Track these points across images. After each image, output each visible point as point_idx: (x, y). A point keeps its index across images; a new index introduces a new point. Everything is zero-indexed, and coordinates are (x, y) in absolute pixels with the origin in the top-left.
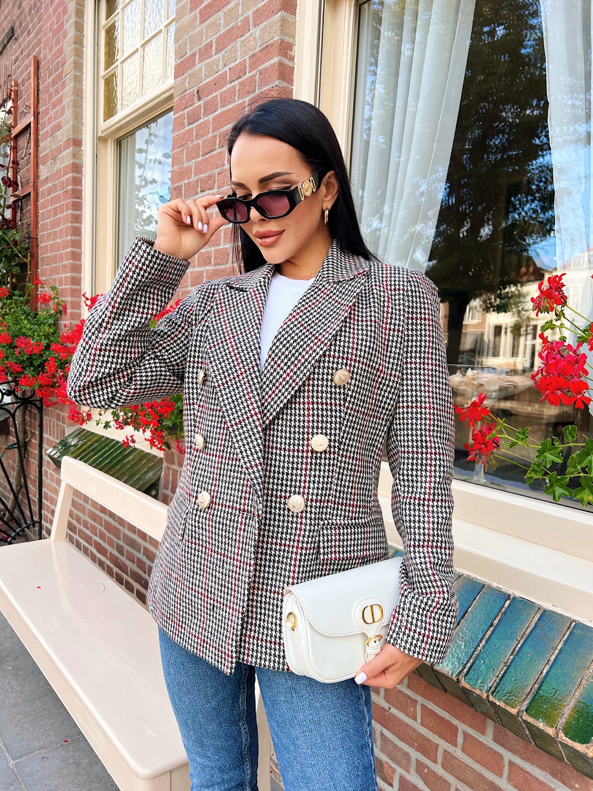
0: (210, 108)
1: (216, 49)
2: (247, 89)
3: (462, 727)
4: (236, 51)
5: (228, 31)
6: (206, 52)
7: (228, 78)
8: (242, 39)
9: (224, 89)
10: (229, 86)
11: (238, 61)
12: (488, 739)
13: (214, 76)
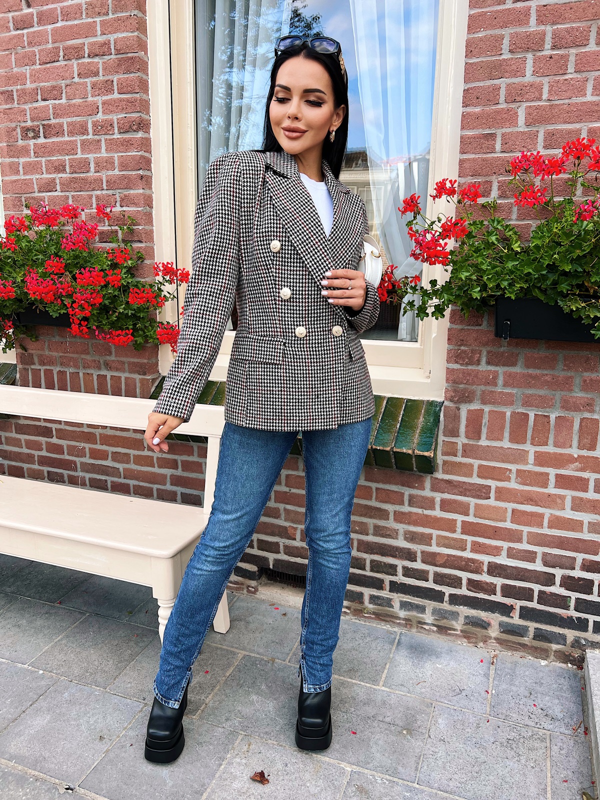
0: (46, 18)
2: (97, 10)
9: (66, 4)
10: (72, 2)
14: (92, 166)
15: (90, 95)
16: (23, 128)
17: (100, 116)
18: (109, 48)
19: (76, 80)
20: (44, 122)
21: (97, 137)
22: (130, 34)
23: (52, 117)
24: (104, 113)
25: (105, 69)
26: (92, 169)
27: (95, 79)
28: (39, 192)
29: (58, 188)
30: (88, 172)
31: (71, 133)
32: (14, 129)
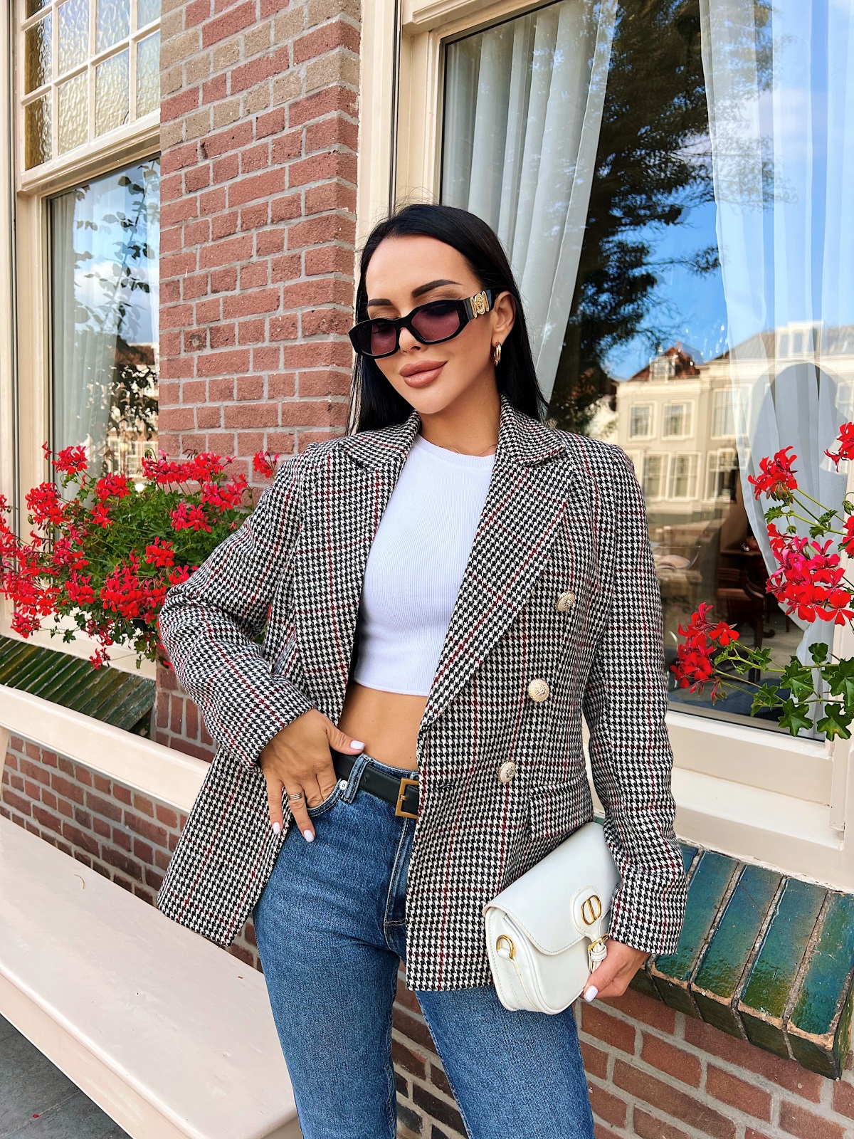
0: (224, 171)
1: (233, 87)
2: (286, 150)
3: (640, 1027)
4: (267, 94)
5: (252, 64)
6: (215, 89)
7: (254, 131)
8: (277, 77)
9: (248, 147)
10: (255, 143)
11: (270, 109)
12: (677, 1040)
13: (230, 126)
14: (266, 388)
15: (270, 281)
16: (187, 334)
17: (281, 312)
18: (299, 207)
19: (255, 259)
20: (213, 325)
21: (274, 345)
22: (327, 182)
23: (221, 317)
24: (286, 307)
25: (291, 239)
26: (266, 394)
27: (278, 255)
28: (200, 427)
29: (222, 422)
30: (260, 398)
31: (243, 340)
32: (177, 336)
